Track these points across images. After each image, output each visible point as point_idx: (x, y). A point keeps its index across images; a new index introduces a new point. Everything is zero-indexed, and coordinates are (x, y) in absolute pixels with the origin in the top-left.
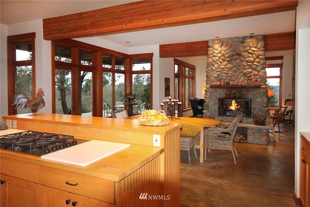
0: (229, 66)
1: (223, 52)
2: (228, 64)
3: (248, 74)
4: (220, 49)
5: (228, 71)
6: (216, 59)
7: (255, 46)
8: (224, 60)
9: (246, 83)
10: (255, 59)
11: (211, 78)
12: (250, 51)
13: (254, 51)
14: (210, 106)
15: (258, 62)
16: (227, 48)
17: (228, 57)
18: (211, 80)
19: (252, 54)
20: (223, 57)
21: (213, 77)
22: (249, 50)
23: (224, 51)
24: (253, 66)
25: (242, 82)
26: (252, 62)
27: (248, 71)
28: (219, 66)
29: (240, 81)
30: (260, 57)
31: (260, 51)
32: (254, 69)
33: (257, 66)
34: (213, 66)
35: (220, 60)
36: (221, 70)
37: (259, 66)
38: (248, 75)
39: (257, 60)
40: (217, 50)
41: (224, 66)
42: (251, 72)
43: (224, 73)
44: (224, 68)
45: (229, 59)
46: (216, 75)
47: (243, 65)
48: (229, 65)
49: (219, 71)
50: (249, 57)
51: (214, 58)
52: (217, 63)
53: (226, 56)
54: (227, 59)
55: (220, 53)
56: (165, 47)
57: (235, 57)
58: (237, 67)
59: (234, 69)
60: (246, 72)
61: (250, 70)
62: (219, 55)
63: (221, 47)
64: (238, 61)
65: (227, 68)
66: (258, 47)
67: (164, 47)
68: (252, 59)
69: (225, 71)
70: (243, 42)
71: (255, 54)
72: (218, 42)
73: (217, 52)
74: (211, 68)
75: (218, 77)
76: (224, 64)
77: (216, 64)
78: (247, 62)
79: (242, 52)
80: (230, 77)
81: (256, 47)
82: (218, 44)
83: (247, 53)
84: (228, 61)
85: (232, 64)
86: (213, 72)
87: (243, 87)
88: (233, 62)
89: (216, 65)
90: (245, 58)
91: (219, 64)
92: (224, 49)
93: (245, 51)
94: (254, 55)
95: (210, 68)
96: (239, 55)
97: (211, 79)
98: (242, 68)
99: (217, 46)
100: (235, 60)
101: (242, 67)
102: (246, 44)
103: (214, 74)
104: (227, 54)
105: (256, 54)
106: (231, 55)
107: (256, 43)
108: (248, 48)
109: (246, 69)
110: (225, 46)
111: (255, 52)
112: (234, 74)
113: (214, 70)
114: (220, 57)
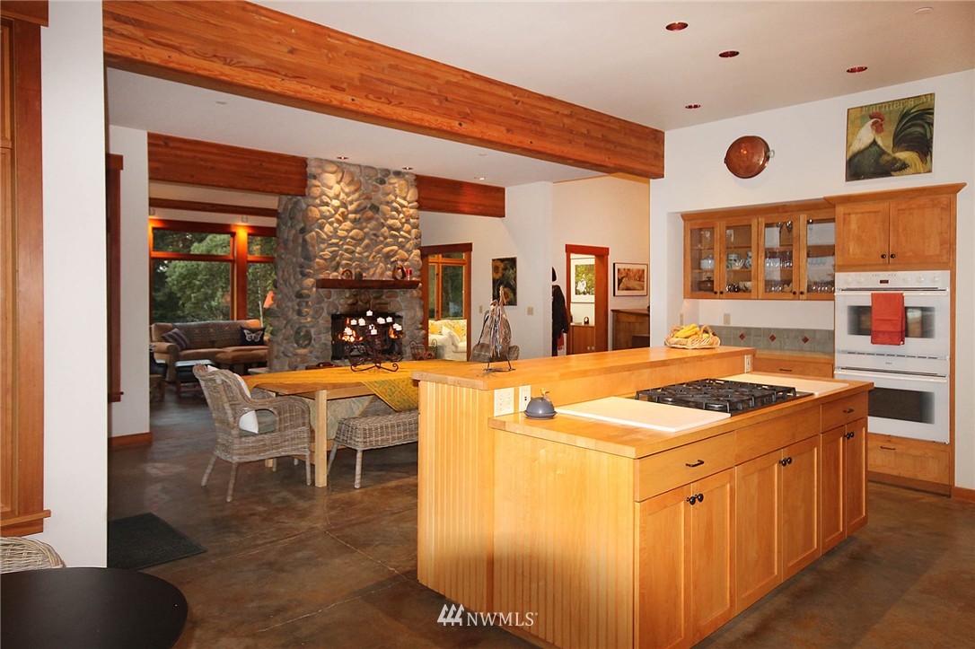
0: (357, 235)
1: (342, 196)
2: (354, 228)
3: (393, 256)
4: (337, 188)
5: (355, 246)
6: (329, 211)
7: (404, 195)
8: (345, 217)
9: (389, 277)
10: (403, 224)
11: (317, 260)
12: (395, 205)
13: (402, 206)
14: (313, 336)
15: (409, 232)
16: (352, 188)
17: (355, 212)
18: (316, 267)
19: (399, 212)
20: (342, 210)
21: (321, 257)
22: (392, 202)
23: (348, 195)
24: (400, 240)
25: (382, 274)
26: (398, 230)
27: (392, 250)
28: (336, 230)
29: (379, 271)
30: (412, 220)
31: (411, 208)
32: (401, 246)
33: (408, 240)
34: (321, 227)
35: (337, 216)
36: (341, 243)
37: (410, 239)
38: (392, 260)
39: (407, 227)
40: (331, 188)
41: (345, 233)
42: (396, 253)
43: (346, 250)
44: (345, 238)
45: (358, 216)
46: (327, 253)
47: (383, 235)
48: (354, 231)
49: (336, 245)
50: (393, 218)
51: (324, 208)
52: (331, 224)
53: (350, 208)
54: (351, 216)
55: (337, 197)
56: (171, 145)
57: (370, 213)
58: (373, 237)
59: (366, 241)
60: (389, 252)
61: (395, 248)
62: (336, 203)
63: (339, 183)
64: (374, 223)
65: (352, 238)
66: (408, 198)
67: (166, 144)
68: (399, 224)
69: (348, 244)
70: (382, 182)
71: (404, 213)
72: (333, 168)
73: (331, 193)
74: (317, 233)
75: (333, 258)
76: (347, 228)
77: (327, 225)
78: (391, 228)
79: (381, 203)
80: (360, 260)
81: (405, 199)
82: (333, 173)
83: (389, 208)
84: (354, 221)
85: (361, 229)
86: (322, 246)
87: (382, 285)
88: (364, 224)
89: (327, 228)
90: (386, 219)
91: (336, 225)
92: (347, 190)
93: (388, 203)
94: (401, 215)
95: (314, 233)
96: (375, 208)
97: (318, 262)
98: (382, 242)
99: (331, 179)
100: (369, 219)
101: (381, 238)
102: (387, 187)
103: (323, 251)
104: (351, 203)
105: (407, 213)
106: (362, 206)
107: (406, 190)
108: (392, 197)
109: (388, 245)
110: (349, 184)
111: (404, 209)
112: (366, 254)
113: (323, 241)
114: (336, 209)
